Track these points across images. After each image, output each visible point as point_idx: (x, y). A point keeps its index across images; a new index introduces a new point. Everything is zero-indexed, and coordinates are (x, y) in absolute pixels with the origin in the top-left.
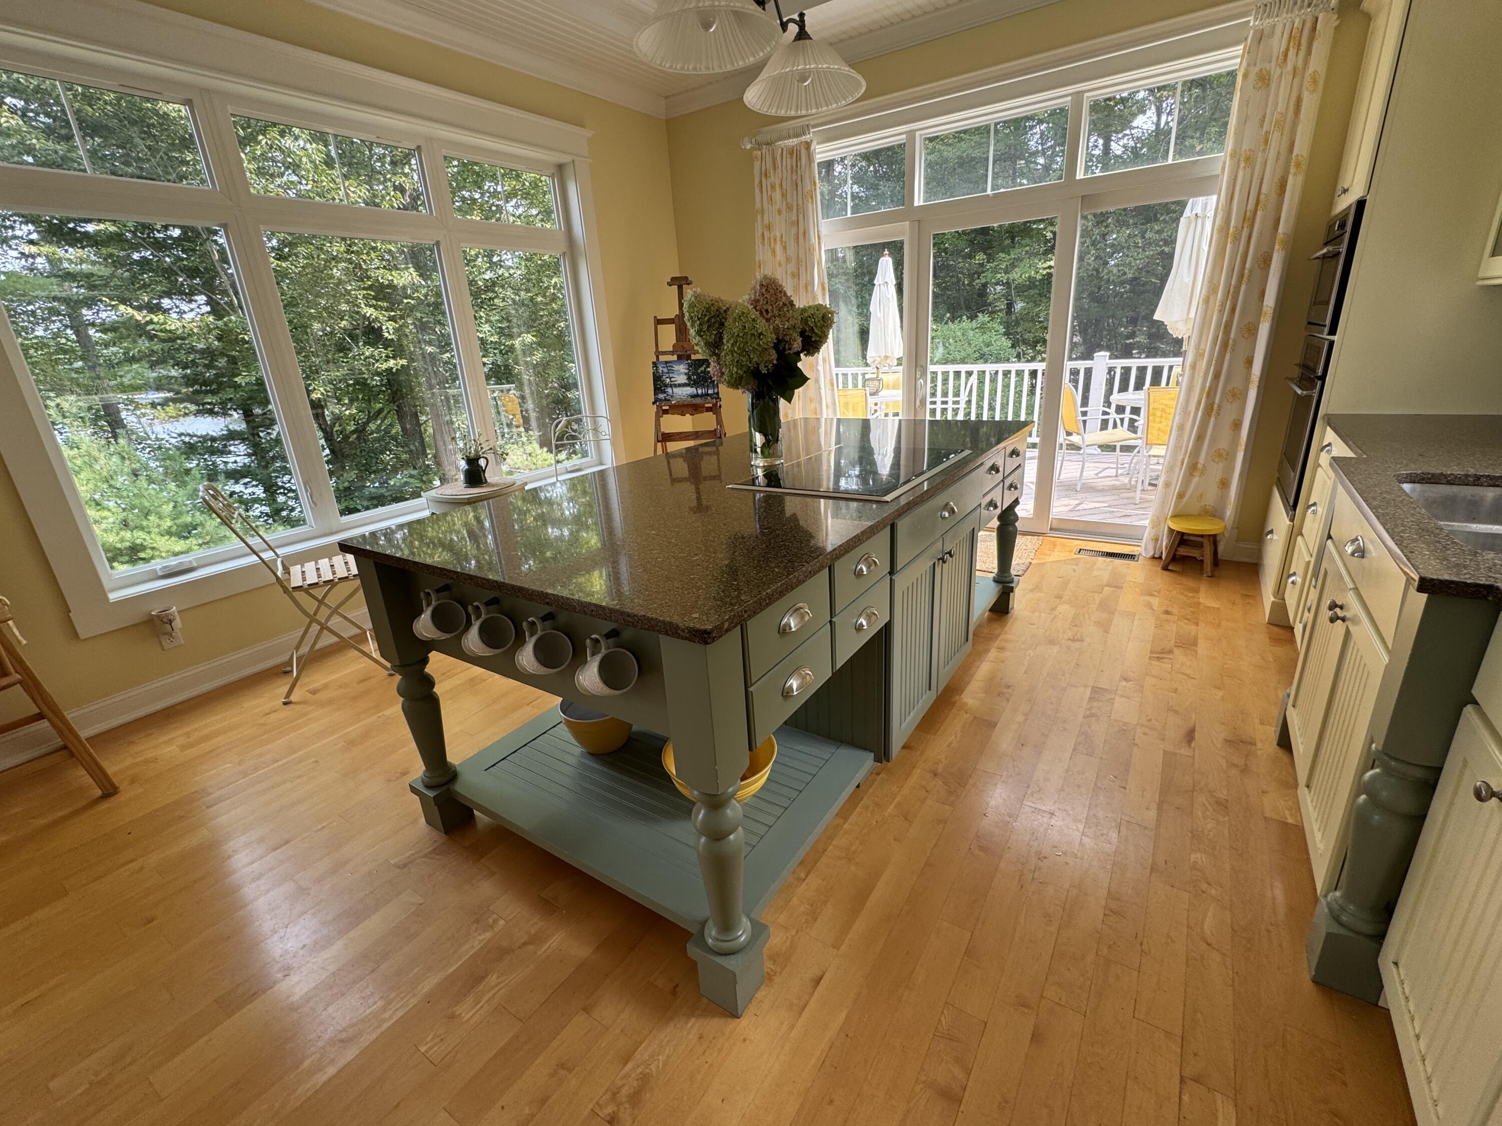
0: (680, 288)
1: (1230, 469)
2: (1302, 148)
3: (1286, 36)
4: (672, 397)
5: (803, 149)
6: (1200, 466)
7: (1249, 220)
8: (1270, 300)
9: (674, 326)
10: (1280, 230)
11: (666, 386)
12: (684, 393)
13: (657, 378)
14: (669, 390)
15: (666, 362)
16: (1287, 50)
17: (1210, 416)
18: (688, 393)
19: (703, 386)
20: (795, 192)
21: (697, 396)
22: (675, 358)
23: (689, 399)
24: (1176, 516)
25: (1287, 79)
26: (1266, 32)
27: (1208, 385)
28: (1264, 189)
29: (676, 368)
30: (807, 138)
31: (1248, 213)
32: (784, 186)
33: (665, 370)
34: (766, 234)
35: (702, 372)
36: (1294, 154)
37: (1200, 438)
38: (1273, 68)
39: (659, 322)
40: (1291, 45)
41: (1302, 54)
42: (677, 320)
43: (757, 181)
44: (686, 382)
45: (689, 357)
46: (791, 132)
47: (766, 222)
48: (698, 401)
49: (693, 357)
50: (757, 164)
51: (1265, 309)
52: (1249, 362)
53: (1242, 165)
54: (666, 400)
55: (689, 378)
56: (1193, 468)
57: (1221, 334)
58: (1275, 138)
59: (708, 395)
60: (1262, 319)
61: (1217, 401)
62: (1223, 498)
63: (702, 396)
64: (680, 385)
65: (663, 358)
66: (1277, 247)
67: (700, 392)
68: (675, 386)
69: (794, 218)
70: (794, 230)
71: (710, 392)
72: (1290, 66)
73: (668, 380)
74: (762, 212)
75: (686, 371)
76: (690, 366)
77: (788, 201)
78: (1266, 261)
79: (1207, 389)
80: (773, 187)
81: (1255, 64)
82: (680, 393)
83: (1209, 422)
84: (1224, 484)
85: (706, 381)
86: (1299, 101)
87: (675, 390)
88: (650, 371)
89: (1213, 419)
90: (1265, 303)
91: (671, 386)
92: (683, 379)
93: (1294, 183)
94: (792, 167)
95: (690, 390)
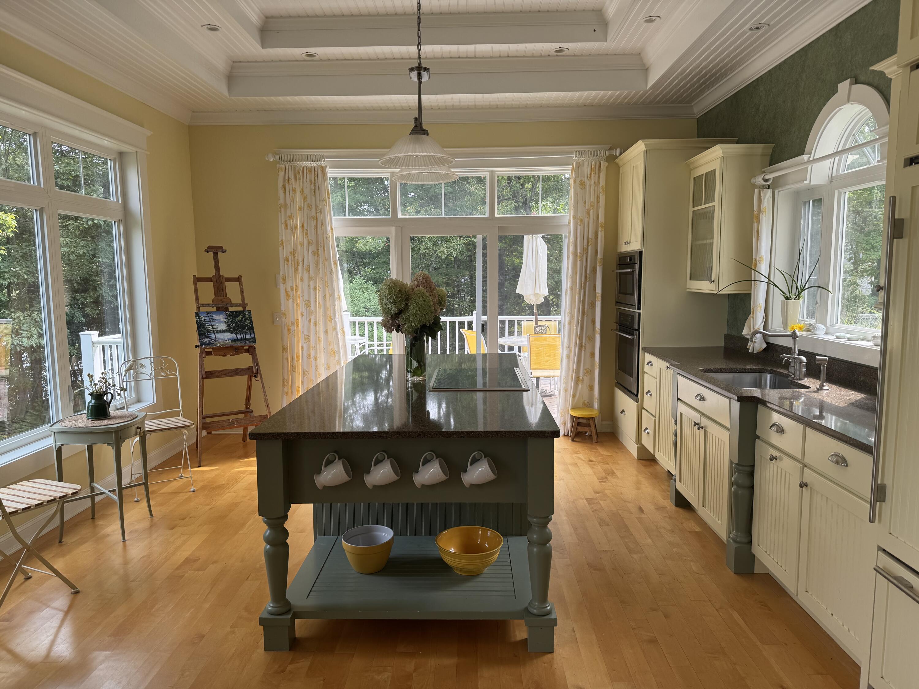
0: (215, 255)
1: (592, 379)
2: (601, 219)
3: (590, 166)
4: (215, 341)
5: (319, 171)
6: (581, 378)
7: (585, 250)
8: (599, 290)
9: (212, 283)
10: (598, 256)
11: (210, 332)
12: (226, 338)
13: (200, 326)
14: (213, 335)
15: (208, 313)
16: (591, 173)
17: (582, 350)
18: (229, 337)
19: (241, 332)
20: (313, 197)
21: (236, 340)
22: (214, 309)
23: (231, 343)
24: (574, 408)
25: (592, 187)
26: (581, 163)
27: (579, 333)
28: (590, 236)
29: (217, 317)
30: (322, 164)
31: (585, 247)
32: (305, 192)
33: (207, 319)
34: (289, 222)
35: (239, 321)
36: (600, 221)
37: (579, 362)
38: (586, 180)
39: (197, 280)
40: (592, 172)
41: (597, 176)
42: (214, 279)
43: (280, 185)
44: (226, 328)
45: (226, 309)
46: (310, 158)
47: (289, 213)
48: (238, 344)
49: (230, 309)
50: (282, 173)
51: (597, 294)
52: (594, 321)
53: (579, 223)
54: (210, 343)
55: (229, 326)
56: (577, 379)
57: (581, 306)
58: (592, 212)
59: (246, 339)
60: (596, 299)
61: (584, 342)
62: (591, 396)
63: (241, 340)
64: (221, 332)
65: (202, 309)
66: (598, 264)
67: (239, 337)
68: (217, 332)
69: (314, 214)
70: (313, 223)
71: (248, 337)
72: (593, 182)
73: (210, 327)
74: (286, 206)
75: (226, 320)
76: (228, 316)
77: (309, 202)
78: (594, 270)
79: (578, 335)
80: (294, 191)
81: (578, 177)
82: (222, 337)
83: (581, 353)
84: (591, 388)
85: (244, 329)
86: (598, 197)
87: (218, 335)
88: (194, 319)
89: (583, 352)
90: (597, 292)
91: (214, 332)
92: (223, 327)
93: (601, 234)
94: (311, 181)
95: (230, 336)
